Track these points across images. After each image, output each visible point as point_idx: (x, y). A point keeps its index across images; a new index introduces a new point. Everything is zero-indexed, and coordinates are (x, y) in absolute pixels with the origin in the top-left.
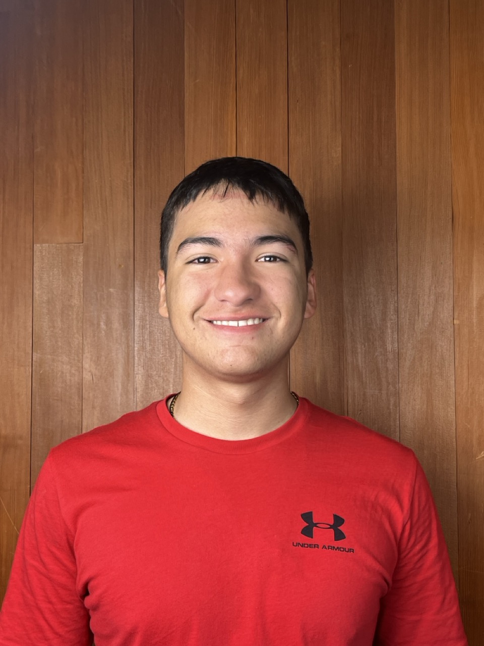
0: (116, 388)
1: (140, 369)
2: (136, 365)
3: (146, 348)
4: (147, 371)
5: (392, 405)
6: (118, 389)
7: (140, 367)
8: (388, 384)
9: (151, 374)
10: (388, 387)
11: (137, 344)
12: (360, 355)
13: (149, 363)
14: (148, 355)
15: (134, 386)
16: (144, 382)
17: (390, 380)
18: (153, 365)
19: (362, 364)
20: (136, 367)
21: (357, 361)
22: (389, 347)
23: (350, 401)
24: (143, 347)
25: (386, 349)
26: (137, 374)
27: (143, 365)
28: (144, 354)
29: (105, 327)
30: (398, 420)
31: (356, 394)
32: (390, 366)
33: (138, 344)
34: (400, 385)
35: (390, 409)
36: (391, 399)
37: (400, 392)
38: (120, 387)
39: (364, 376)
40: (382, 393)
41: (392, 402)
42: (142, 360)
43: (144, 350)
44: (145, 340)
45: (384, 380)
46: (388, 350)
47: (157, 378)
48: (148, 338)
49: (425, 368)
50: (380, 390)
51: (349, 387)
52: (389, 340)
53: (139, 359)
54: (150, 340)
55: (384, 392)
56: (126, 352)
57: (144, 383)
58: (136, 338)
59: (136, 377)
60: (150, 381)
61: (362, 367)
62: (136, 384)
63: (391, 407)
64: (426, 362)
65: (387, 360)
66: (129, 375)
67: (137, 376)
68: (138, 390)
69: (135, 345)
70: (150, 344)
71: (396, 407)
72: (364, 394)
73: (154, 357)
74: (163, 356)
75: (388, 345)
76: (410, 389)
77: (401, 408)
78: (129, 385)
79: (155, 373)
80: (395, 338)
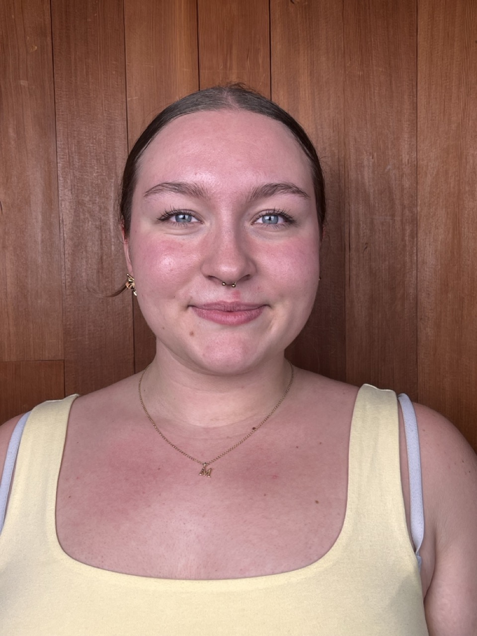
0: (34, 220)
1: (67, 194)
2: (60, 188)
3: (74, 165)
4: (77, 196)
5: (407, 235)
6: (37, 222)
7: (66, 190)
8: (403, 207)
9: (83, 200)
10: (403, 211)
11: (60, 158)
12: (366, 169)
13: (79, 185)
14: (77, 174)
15: (59, 217)
16: (72, 211)
17: (406, 202)
18: (85, 188)
19: (369, 182)
20: (62, 190)
21: (363, 177)
22: (405, 158)
23: (353, 232)
24: (69, 162)
25: (402, 161)
26: (62, 200)
27: (70, 188)
28: (72, 174)
29: (15, 136)
30: (415, 255)
31: (361, 222)
32: (407, 184)
33: (63, 158)
34: (418, 208)
35: (405, 241)
36: (407, 227)
37: (418, 218)
38: (40, 218)
39: (372, 198)
40: (394, 220)
41: (408, 232)
42: (69, 181)
43: (71, 167)
44: (72, 154)
45: (397, 202)
46: (403, 162)
47: (91, 206)
48: (76, 149)
49: (452, 185)
50: (393, 216)
51: (352, 213)
52: (405, 147)
53: (65, 179)
54: (79, 153)
55: (398, 218)
56: (46, 169)
57: (73, 213)
58: (59, 150)
59: (61, 205)
60: (81, 210)
61: (370, 185)
62: (63, 215)
63: (407, 238)
64: (454, 177)
65: (402, 176)
66: (51, 201)
67: (63, 203)
68: (65, 223)
69: (59, 161)
70: (79, 159)
71: (413, 238)
72: (372, 222)
73: (85, 177)
74: (98, 176)
75: (404, 155)
76: (432, 214)
77: (419, 239)
78: (53, 215)
79: (87, 199)
80: (413, 145)
